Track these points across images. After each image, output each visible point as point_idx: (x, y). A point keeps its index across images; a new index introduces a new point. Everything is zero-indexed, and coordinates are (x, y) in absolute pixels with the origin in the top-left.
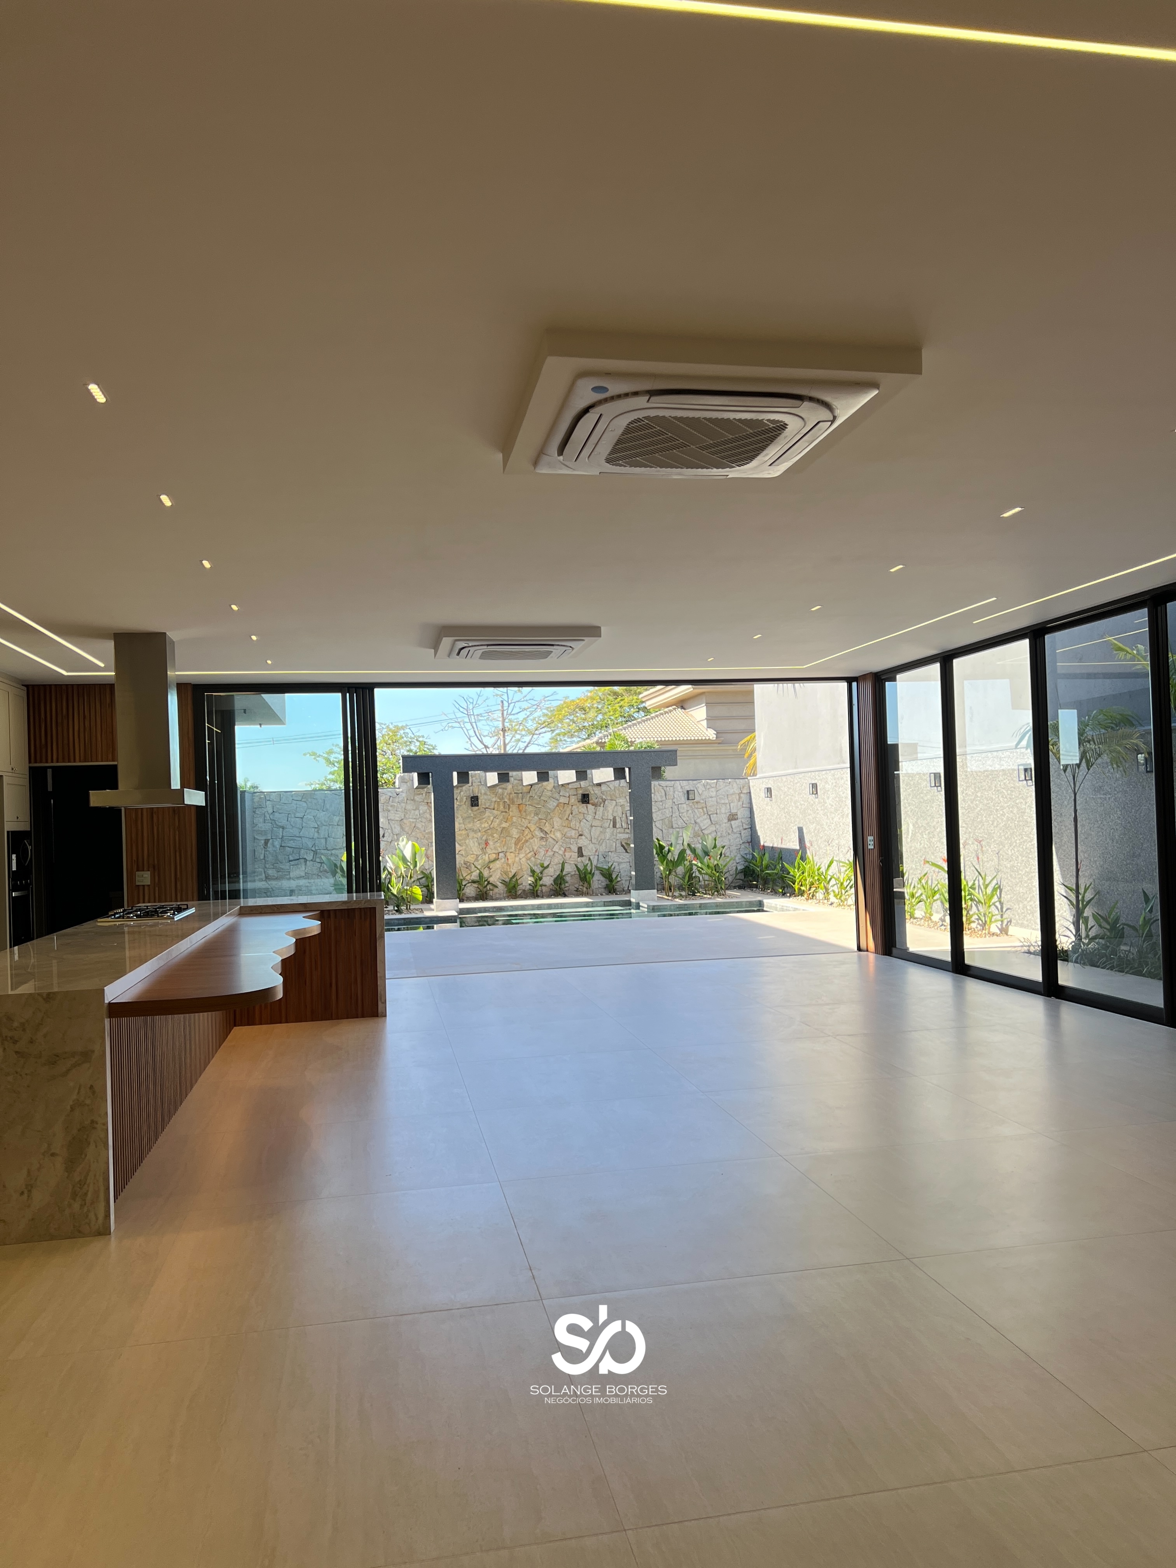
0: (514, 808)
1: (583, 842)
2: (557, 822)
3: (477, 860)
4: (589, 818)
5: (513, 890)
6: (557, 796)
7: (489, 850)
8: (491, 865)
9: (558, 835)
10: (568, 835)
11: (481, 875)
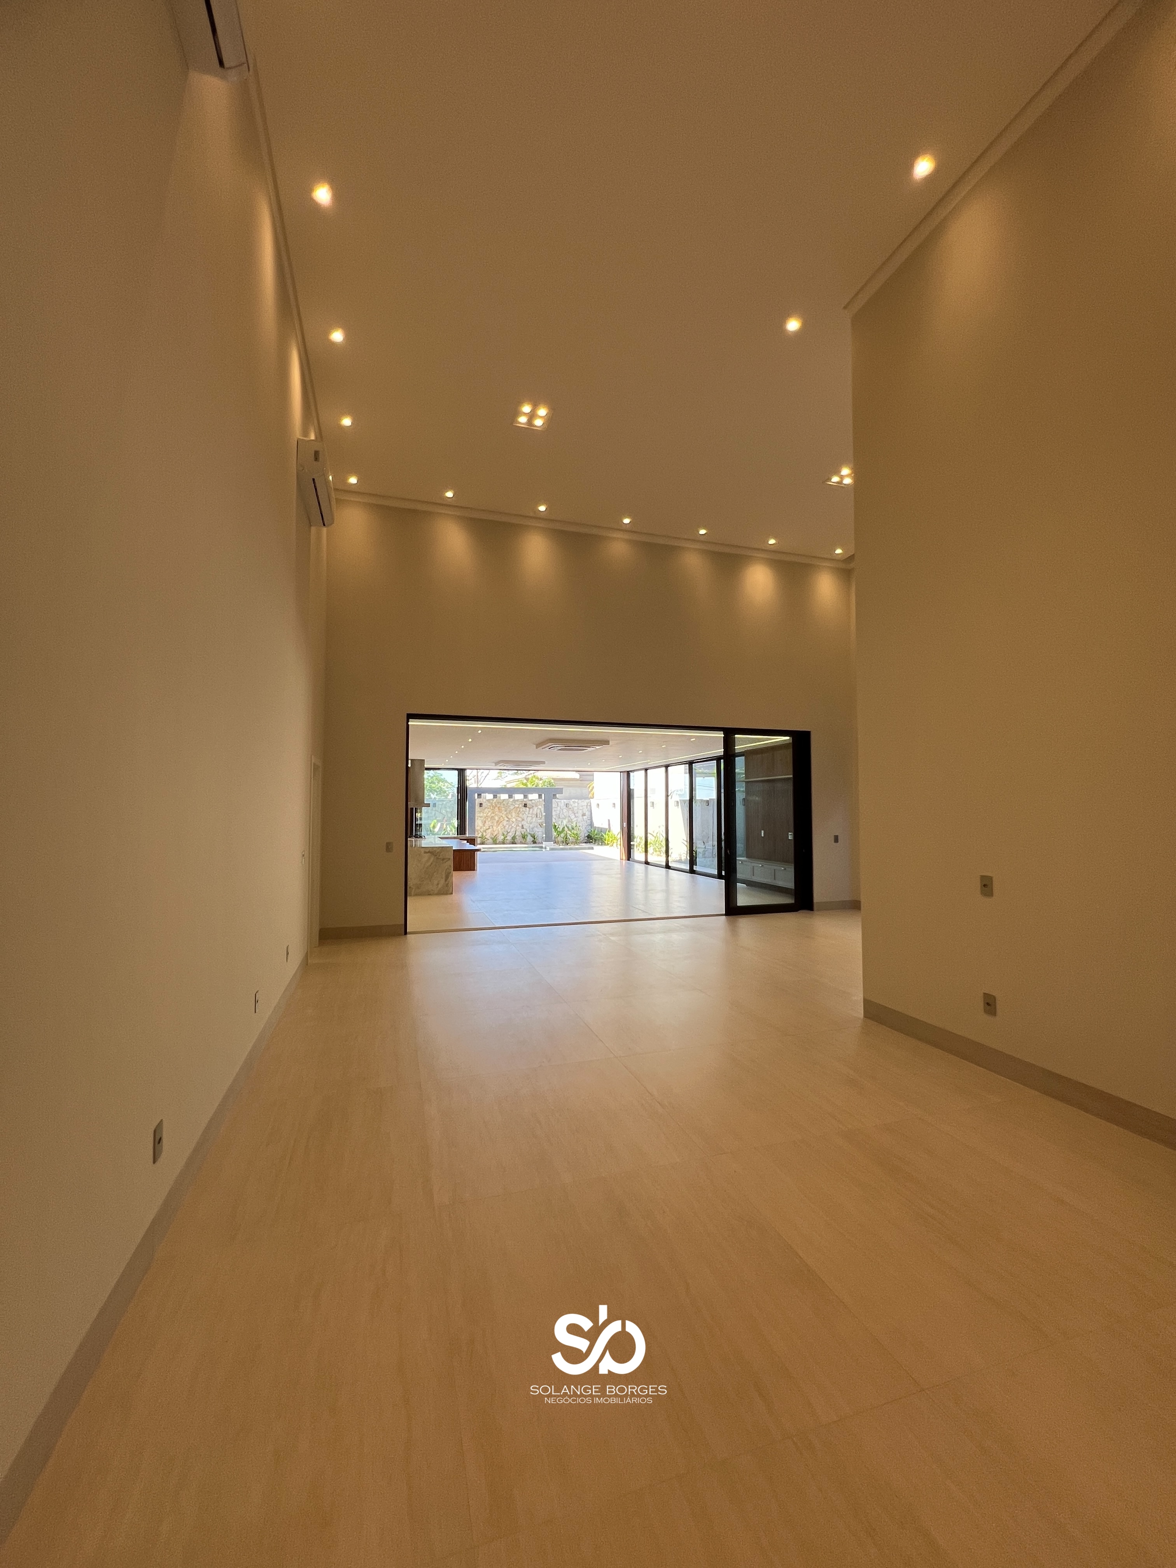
0: (497, 808)
1: (523, 823)
2: (514, 814)
3: (481, 828)
4: (527, 813)
5: (495, 842)
6: (514, 804)
7: (486, 825)
8: (487, 831)
9: (514, 820)
10: (518, 820)
11: (482, 835)
